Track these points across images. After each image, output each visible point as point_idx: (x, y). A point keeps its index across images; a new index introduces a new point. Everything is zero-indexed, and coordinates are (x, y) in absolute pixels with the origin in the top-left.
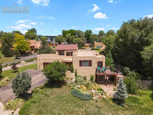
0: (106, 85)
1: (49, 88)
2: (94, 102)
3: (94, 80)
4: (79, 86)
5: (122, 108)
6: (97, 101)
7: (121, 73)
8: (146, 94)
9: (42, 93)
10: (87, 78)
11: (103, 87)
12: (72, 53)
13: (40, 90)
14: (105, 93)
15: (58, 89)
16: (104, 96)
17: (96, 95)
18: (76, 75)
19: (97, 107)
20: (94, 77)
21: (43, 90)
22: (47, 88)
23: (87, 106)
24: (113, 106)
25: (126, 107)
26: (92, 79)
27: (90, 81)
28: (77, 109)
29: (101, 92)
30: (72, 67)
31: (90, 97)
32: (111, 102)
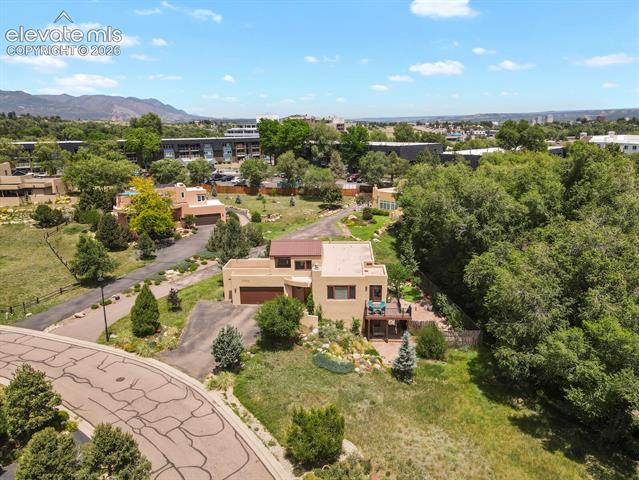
0: (387, 342)
1: (268, 350)
2: (357, 376)
3: (360, 329)
4: (327, 346)
5: (406, 386)
6: (361, 375)
7: (431, 307)
8: (462, 359)
9: (258, 362)
10: (345, 326)
11: (379, 346)
12: (309, 263)
13: (252, 356)
14: (380, 360)
15: (286, 353)
16: (377, 366)
17: (361, 363)
18: (320, 319)
19: (360, 385)
20: (361, 323)
21: (259, 355)
22: (264, 351)
23: (343, 383)
24: (390, 384)
25: (415, 383)
26: (355, 329)
27: (351, 334)
28: (325, 389)
29: (373, 356)
30: (311, 299)
31: (349, 368)
32: (389, 377)
